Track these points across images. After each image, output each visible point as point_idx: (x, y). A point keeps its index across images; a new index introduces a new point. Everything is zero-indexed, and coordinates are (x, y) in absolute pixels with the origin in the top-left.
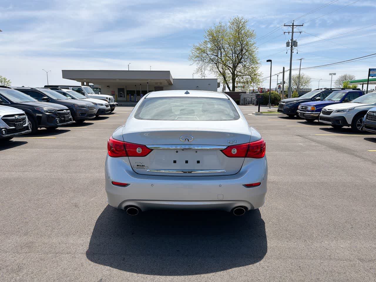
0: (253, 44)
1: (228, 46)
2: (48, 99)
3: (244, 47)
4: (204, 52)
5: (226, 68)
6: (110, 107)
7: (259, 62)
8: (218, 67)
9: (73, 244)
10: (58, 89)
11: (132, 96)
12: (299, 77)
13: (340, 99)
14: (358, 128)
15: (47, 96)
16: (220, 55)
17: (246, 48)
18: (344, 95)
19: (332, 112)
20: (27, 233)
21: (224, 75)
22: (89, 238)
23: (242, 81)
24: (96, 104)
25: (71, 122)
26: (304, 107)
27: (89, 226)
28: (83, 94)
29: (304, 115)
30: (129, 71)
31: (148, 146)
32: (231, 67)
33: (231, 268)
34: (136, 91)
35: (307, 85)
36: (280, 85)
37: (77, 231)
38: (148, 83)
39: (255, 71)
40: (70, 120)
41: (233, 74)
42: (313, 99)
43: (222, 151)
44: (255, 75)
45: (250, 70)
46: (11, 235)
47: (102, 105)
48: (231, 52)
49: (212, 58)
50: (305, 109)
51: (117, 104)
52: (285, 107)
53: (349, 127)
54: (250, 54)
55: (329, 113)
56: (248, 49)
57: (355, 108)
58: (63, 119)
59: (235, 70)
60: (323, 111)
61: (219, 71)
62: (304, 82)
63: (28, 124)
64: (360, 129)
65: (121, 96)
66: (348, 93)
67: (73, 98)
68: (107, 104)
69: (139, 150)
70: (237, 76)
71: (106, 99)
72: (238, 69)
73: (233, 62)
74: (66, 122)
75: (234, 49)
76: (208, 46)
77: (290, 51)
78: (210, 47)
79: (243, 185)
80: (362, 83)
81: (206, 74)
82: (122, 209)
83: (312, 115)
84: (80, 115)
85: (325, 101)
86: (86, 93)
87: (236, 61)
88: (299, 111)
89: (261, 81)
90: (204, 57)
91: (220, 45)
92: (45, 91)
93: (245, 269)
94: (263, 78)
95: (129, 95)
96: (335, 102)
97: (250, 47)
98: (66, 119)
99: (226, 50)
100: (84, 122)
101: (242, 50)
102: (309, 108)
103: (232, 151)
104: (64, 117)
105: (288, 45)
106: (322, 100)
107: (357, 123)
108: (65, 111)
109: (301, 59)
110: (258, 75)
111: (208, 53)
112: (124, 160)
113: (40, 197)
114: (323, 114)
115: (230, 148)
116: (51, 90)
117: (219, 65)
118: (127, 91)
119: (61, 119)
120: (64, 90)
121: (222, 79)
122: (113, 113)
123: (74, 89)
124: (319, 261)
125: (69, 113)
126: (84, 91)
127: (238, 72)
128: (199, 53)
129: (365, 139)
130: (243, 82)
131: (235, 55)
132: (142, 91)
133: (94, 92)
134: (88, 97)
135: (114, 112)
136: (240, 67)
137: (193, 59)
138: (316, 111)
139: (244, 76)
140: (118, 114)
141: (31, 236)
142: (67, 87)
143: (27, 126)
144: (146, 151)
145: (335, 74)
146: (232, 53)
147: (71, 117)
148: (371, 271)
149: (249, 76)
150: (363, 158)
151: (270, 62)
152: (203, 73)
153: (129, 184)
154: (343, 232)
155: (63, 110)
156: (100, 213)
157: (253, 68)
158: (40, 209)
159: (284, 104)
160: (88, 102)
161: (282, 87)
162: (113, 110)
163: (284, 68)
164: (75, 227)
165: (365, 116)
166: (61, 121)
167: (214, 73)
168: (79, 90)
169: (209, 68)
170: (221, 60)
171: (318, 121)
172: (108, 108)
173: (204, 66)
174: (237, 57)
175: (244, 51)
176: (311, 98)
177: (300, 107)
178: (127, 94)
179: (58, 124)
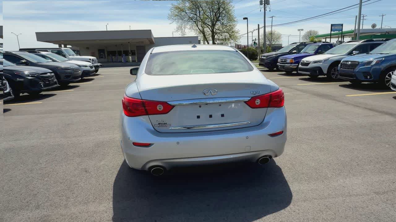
0: (229, 3)
1: (205, 4)
2: (27, 62)
3: (221, 6)
4: (182, 10)
5: (205, 26)
6: (94, 68)
7: (235, 19)
8: (197, 25)
9: (95, 211)
10: (36, 52)
11: (113, 57)
12: (271, 34)
13: (314, 52)
14: (332, 76)
15: (26, 60)
16: (198, 14)
17: (223, 7)
18: (317, 47)
19: (310, 63)
20: (39, 206)
21: (203, 32)
22: (111, 204)
23: (221, 38)
24: (79, 66)
25: (56, 85)
26: (283, 60)
27: (107, 191)
28: (64, 56)
29: (284, 67)
30: (107, 31)
31: (170, 103)
32: (210, 25)
33: (265, 216)
34: (118, 51)
35: (278, 41)
36: (255, 41)
37: (96, 198)
38: (129, 42)
39: (232, 28)
40: (55, 83)
41: (212, 31)
42: (290, 53)
43: (245, 102)
44: (233, 32)
45: (228, 28)
46: (20, 211)
47: (86, 66)
48: (208, 10)
49: (191, 16)
50: (284, 62)
51: (101, 65)
52: (266, 61)
53: (325, 76)
54: (226, 12)
55: (307, 64)
56: (224, 8)
57: (329, 58)
58: (48, 82)
59: (214, 28)
60: (301, 63)
61: (199, 29)
62: (276, 38)
63: (10, 90)
64: (334, 78)
65: (102, 57)
66: (321, 46)
67: (54, 61)
68: (92, 65)
69: (160, 108)
70: (216, 33)
71: (90, 61)
72: (216, 27)
73: (211, 20)
74: (52, 86)
75: (212, 7)
76: (186, 5)
77: (263, 9)
78: (189, 6)
79: (268, 135)
80: (325, 37)
81: (186, 32)
82: (145, 170)
83: (291, 67)
84: (64, 78)
85: (301, 54)
86: (67, 55)
87: (214, 19)
88: (279, 64)
89: (239, 38)
90: (183, 16)
91: (198, 4)
92: (22, 54)
93: (279, 215)
94: (240, 35)
95: (110, 56)
96: (311, 54)
97: (227, 5)
98: (51, 82)
99: (204, 8)
100: (69, 85)
101: (219, 9)
102: (289, 61)
103: (256, 102)
104: (49, 81)
105: (261, 4)
106: (298, 53)
107: (332, 72)
108: (49, 74)
109: (272, 17)
110: (236, 33)
111: (187, 12)
112: (144, 119)
113: (43, 166)
114: (302, 65)
115: (254, 99)
116: (28, 53)
117: (198, 23)
118: (108, 52)
119: (45, 83)
120: (43, 53)
121: (202, 36)
122: (98, 75)
123: (53, 51)
124: (341, 198)
125: (53, 76)
126: (65, 53)
127: (216, 29)
128: (178, 12)
129: (340, 86)
130: (222, 40)
131: (213, 14)
132: (124, 51)
133: (75, 54)
134: (70, 59)
135: (98, 73)
136: (218, 25)
137: (172, 17)
138: (295, 63)
139: (223, 34)
140: (103, 75)
141: (44, 209)
142: (45, 50)
143: (9, 92)
144: (168, 108)
145: (302, 30)
146: (210, 12)
147: (55, 80)
148: (388, 202)
149: (227, 34)
150: (344, 103)
151: (247, 20)
152: (183, 31)
153: (153, 144)
154: (352, 170)
155: (46, 73)
156: (115, 176)
157: (230, 25)
158: (46, 179)
159: (265, 58)
160: (71, 64)
161: (258, 43)
162: (97, 71)
163: (259, 25)
164: (91, 193)
165: (339, 65)
166: (45, 85)
167: (193, 31)
168: (59, 53)
169: (188, 26)
170: (200, 18)
171: (297, 72)
172: (92, 69)
173: (183, 25)
174: (215, 15)
175: (221, 9)
176: (288, 52)
177: (279, 60)
178: (108, 55)
179: (43, 88)
